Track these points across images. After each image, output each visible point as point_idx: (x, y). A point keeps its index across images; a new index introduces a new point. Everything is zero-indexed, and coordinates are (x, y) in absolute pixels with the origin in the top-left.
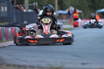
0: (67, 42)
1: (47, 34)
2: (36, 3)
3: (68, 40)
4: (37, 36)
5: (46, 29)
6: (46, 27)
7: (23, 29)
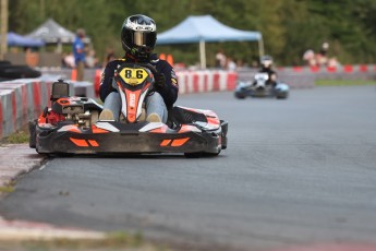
0: (198, 148)
1: (131, 120)
3: (201, 143)
4: (99, 125)
5: (132, 104)
6: (132, 96)
7: (59, 101)
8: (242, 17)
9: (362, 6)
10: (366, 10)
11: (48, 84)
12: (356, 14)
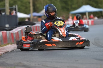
2: (15, 6)
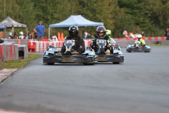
8: (95, 15)
9: (149, 10)
10: (151, 12)
11: (7, 46)
12: (146, 14)
